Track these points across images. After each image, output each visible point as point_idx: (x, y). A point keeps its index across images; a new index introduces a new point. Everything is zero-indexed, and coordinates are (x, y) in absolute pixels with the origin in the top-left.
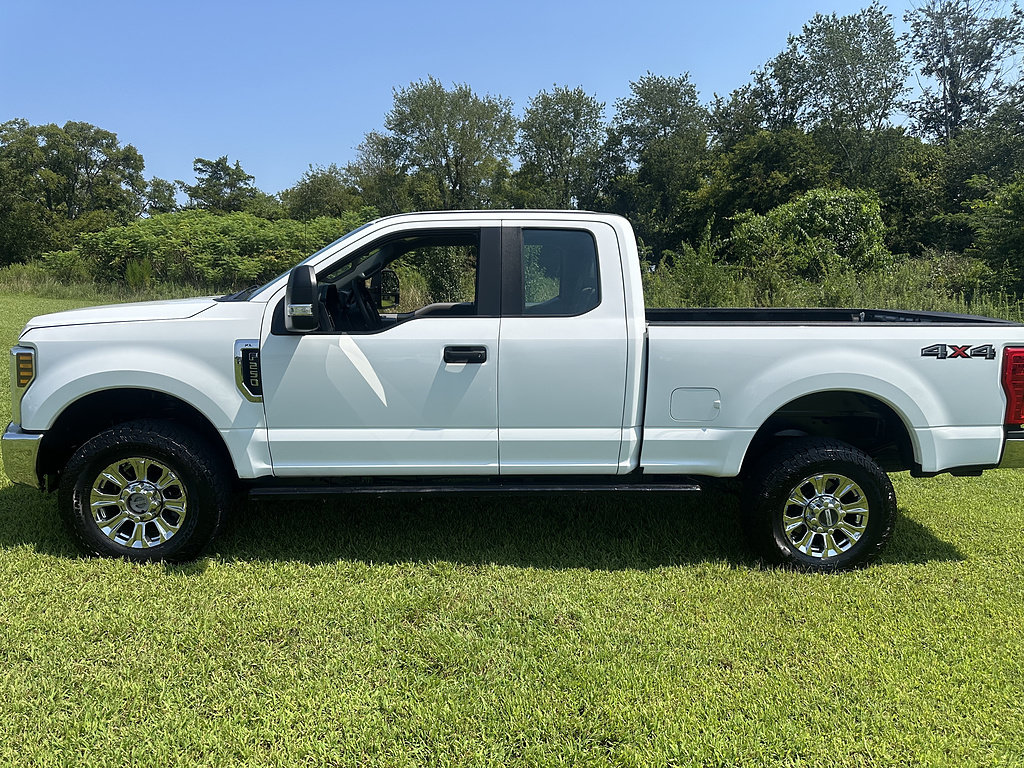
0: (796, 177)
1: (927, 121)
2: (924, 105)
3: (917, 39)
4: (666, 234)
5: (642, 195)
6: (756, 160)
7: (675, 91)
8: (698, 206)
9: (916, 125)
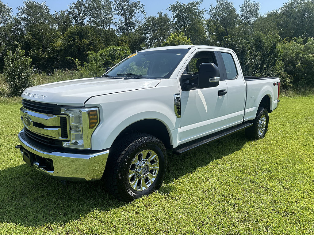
0: (90, 41)
1: (120, 28)
2: (119, 24)
3: (115, 4)
4: (47, 58)
5: (35, 43)
6: (76, 35)
7: (41, 8)
8: (58, 49)
9: (118, 29)
